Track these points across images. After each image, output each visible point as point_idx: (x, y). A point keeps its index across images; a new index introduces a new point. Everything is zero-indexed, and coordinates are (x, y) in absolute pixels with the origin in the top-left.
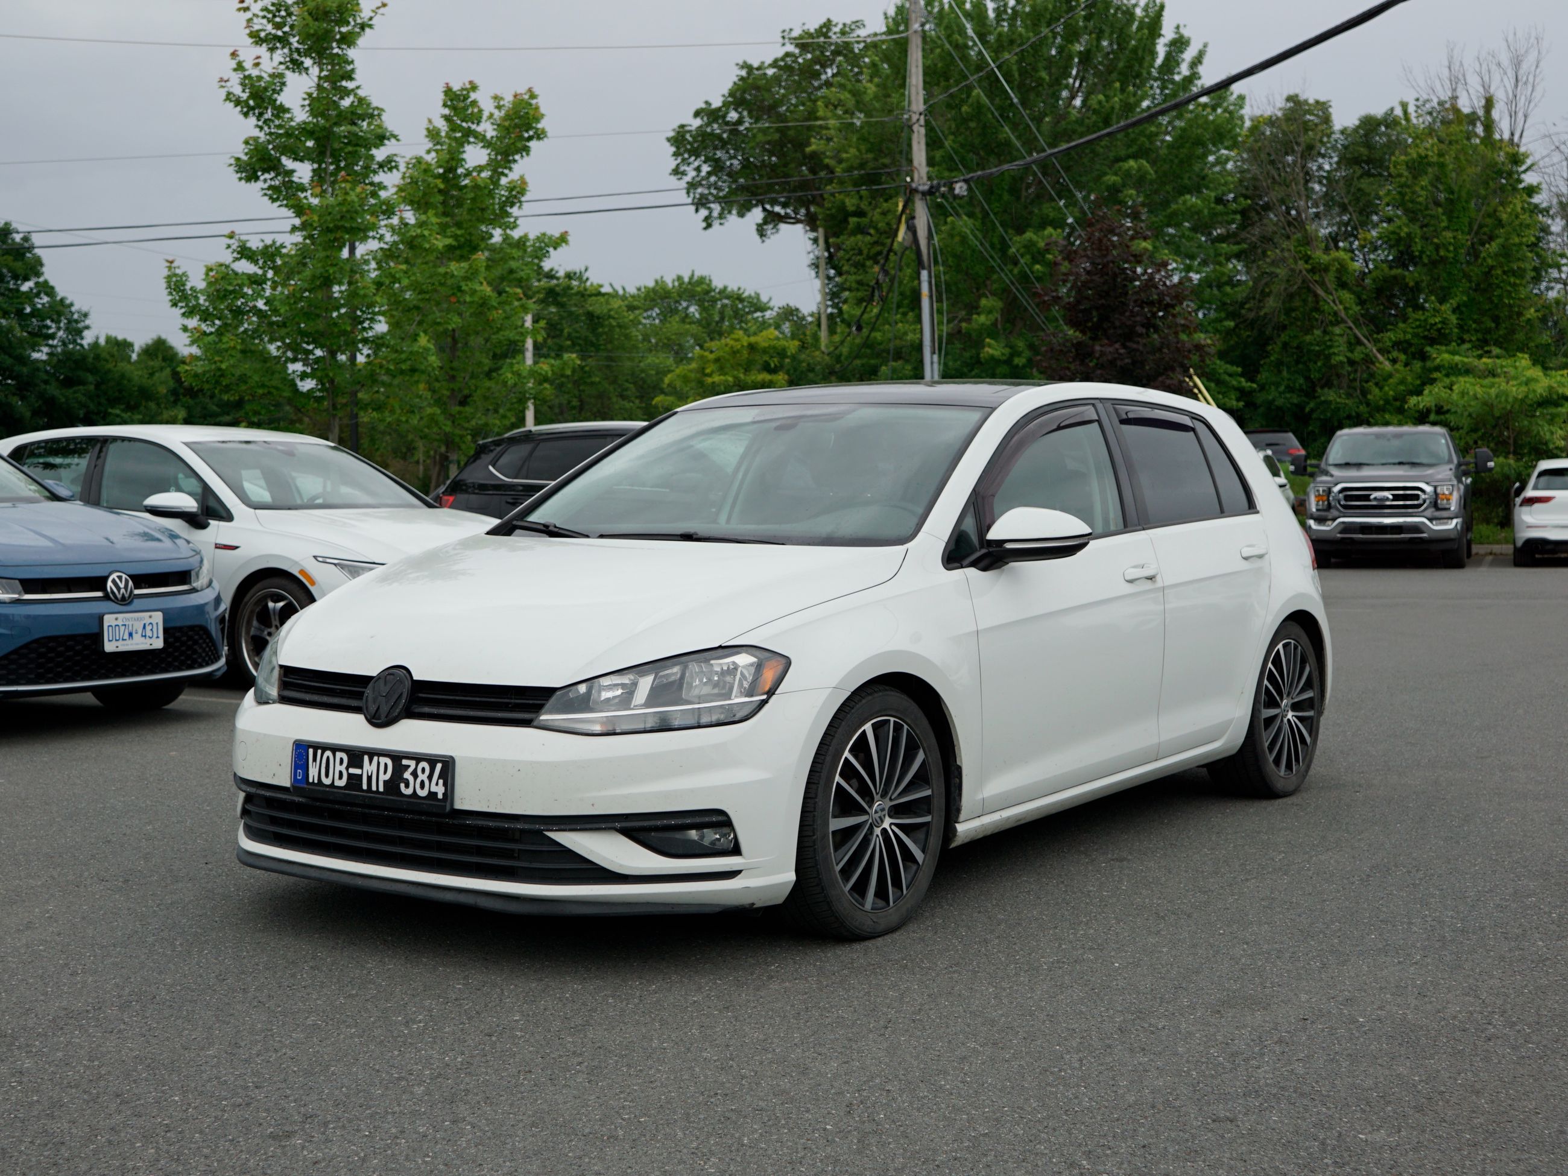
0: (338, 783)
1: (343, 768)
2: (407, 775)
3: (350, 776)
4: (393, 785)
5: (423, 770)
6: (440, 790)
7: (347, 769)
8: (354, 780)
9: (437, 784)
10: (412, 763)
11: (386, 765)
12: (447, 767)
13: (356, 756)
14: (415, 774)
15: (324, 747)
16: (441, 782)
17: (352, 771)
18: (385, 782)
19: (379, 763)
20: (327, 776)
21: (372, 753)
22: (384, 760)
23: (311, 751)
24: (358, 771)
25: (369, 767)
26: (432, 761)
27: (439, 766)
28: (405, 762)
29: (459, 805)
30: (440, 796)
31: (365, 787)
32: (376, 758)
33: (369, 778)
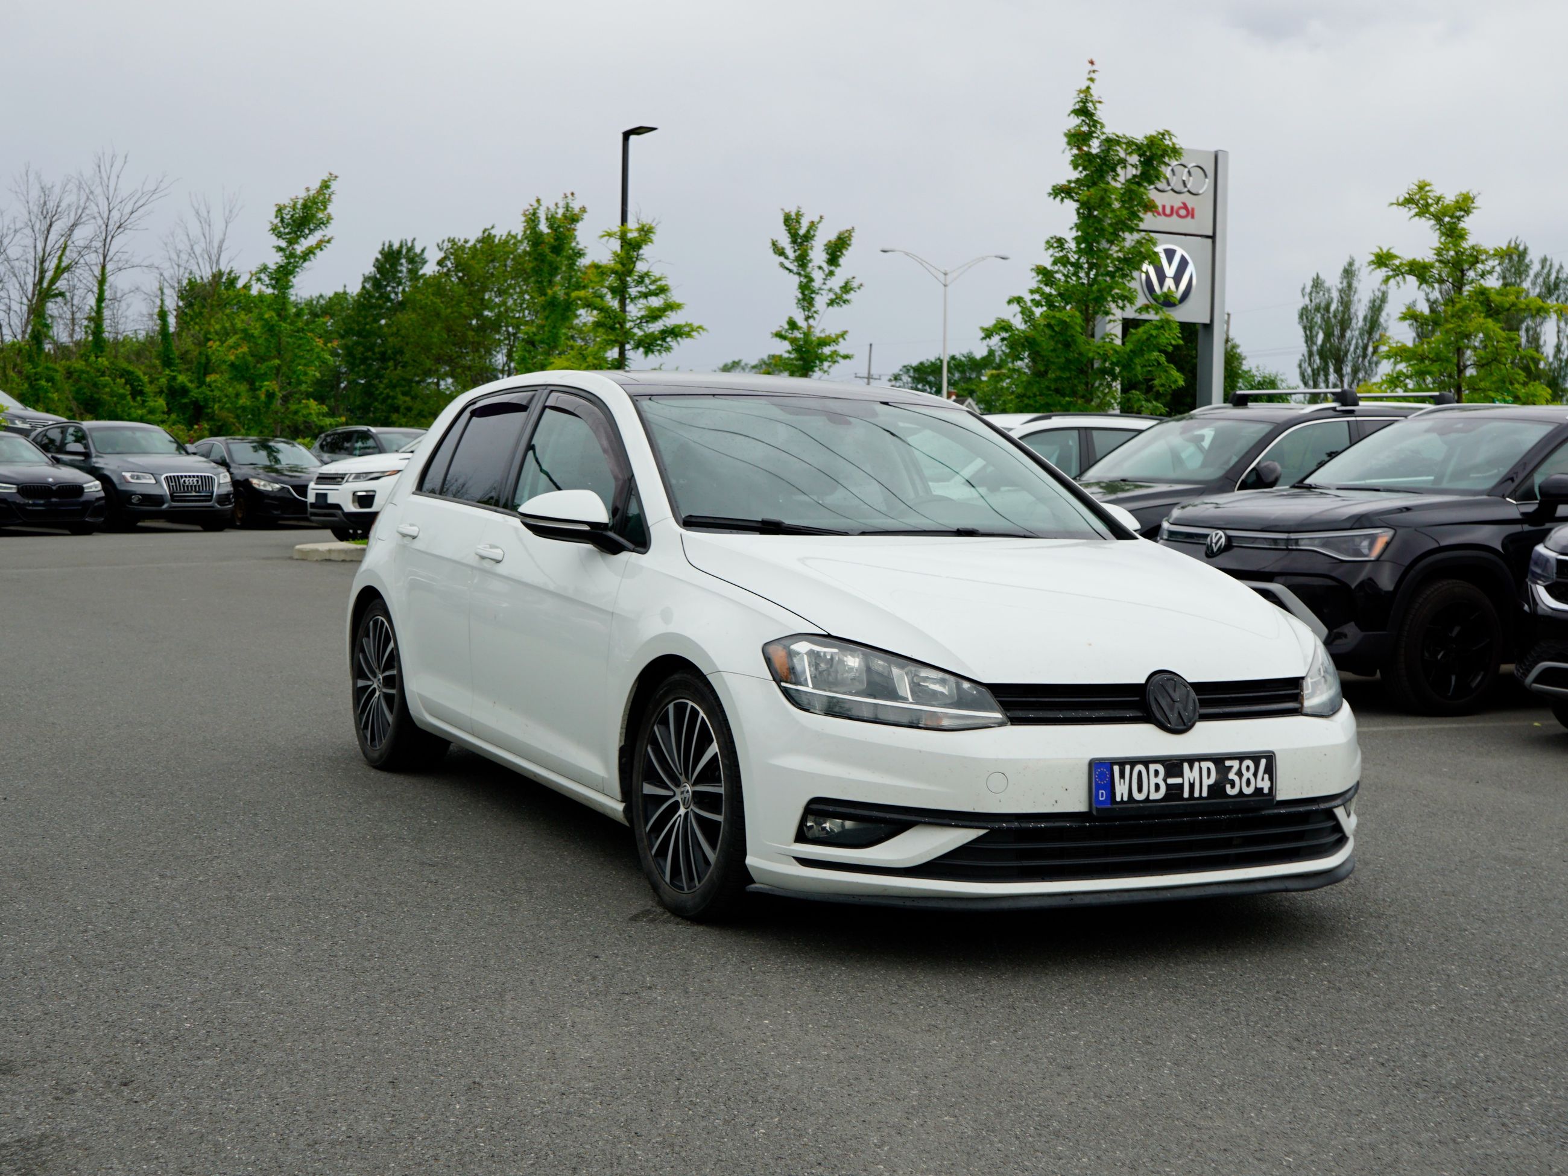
0: (1154, 796)
1: (1160, 780)
2: (1232, 776)
3: (1168, 786)
4: (1217, 789)
5: (1248, 768)
6: (1265, 785)
7: (1165, 780)
8: (1174, 792)
9: (1263, 779)
10: (1235, 764)
11: (1209, 769)
12: (1267, 761)
13: (1173, 765)
14: (1239, 774)
15: (1133, 762)
16: (1266, 776)
17: (1170, 781)
18: (1210, 787)
19: (1200, 768)
20: (1140, 790)
21: (1192, 760)
22: (1205, 765)
23: (1116, 769)
24: (1178, 780)
25: (1190, 774)
26: (1256, 758)
27: (1263, 762)
28: (1228, 763)
29: (1281, 796)
30: (1266, 791)
31: (1186, 795)
32: (1196, 764)
33: (1192, 786)
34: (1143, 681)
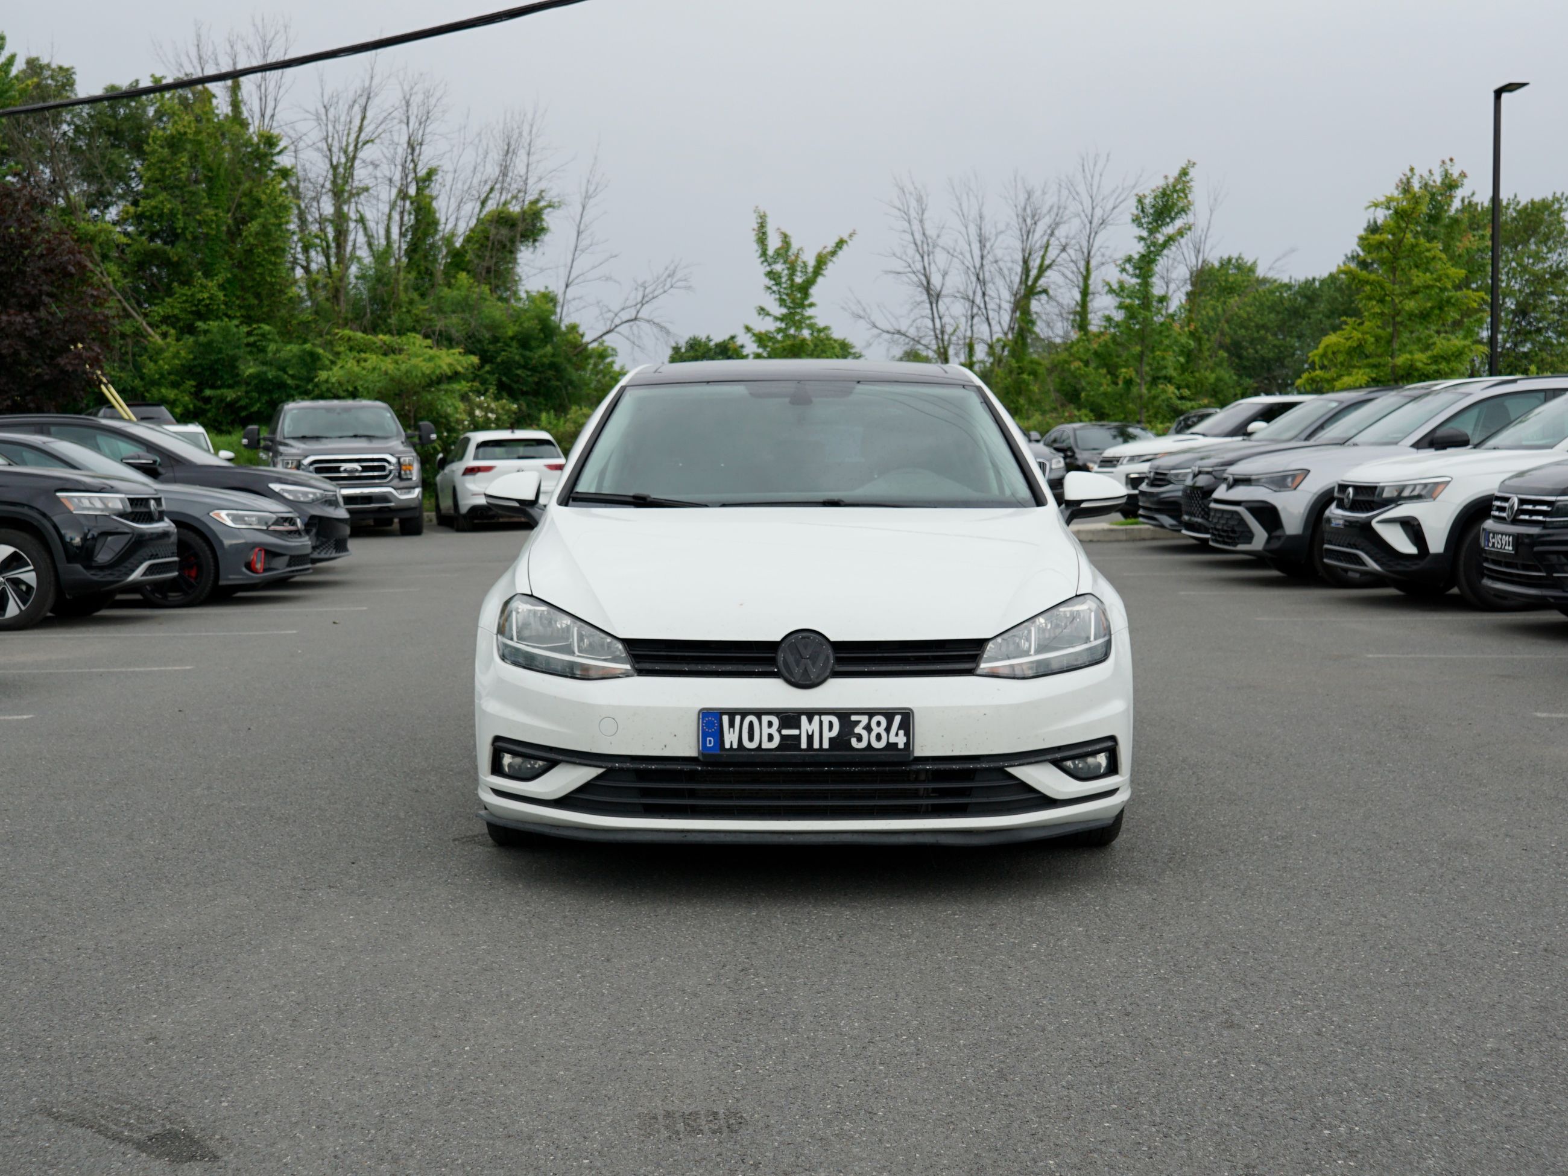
0: (766, 745)
1: (773, 731)
2: (858, 730)
3: (783, 737)
4: (840, 742)
5: (879, 724)
6: (901, 741)
7: (779, 731)
8: (789, 743)
9: (897, 735)
10: (864, 720)
11: (831, 724)
12: (907, 718)
13: (789, 718)
14: (868, 728)
15: (744, 713)
16: (901, 732)
17: (785, 732)
18: (831, 739)
19: (821, 722)
20: (751, 739)
21: (810, 714)
22: (826, 719)
23: (725, 719)
24: (795, 732)
25: (806, 727)
26: (889, 715)
27: (898, 719)
28: (854, 718)
29: (918, 752)
30: (901, 746)
31: (804, 745)
32: (816, 718)
33: (810, 738)
34: (779, 639)
